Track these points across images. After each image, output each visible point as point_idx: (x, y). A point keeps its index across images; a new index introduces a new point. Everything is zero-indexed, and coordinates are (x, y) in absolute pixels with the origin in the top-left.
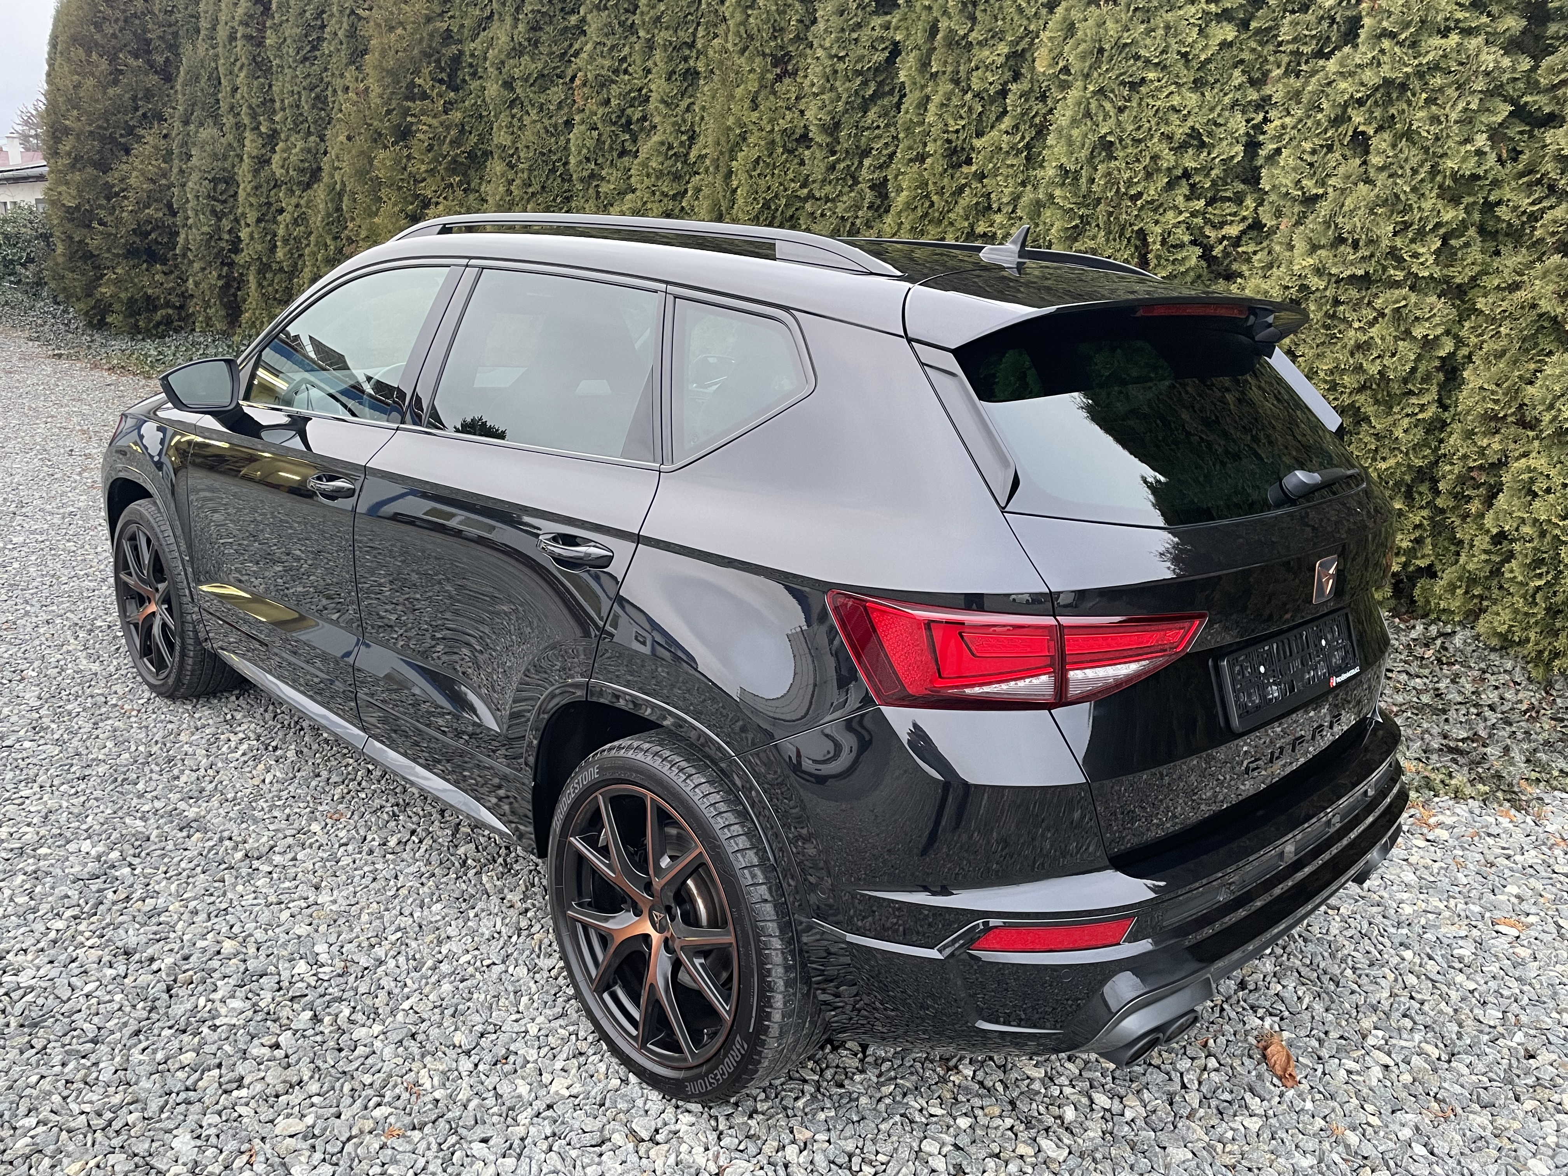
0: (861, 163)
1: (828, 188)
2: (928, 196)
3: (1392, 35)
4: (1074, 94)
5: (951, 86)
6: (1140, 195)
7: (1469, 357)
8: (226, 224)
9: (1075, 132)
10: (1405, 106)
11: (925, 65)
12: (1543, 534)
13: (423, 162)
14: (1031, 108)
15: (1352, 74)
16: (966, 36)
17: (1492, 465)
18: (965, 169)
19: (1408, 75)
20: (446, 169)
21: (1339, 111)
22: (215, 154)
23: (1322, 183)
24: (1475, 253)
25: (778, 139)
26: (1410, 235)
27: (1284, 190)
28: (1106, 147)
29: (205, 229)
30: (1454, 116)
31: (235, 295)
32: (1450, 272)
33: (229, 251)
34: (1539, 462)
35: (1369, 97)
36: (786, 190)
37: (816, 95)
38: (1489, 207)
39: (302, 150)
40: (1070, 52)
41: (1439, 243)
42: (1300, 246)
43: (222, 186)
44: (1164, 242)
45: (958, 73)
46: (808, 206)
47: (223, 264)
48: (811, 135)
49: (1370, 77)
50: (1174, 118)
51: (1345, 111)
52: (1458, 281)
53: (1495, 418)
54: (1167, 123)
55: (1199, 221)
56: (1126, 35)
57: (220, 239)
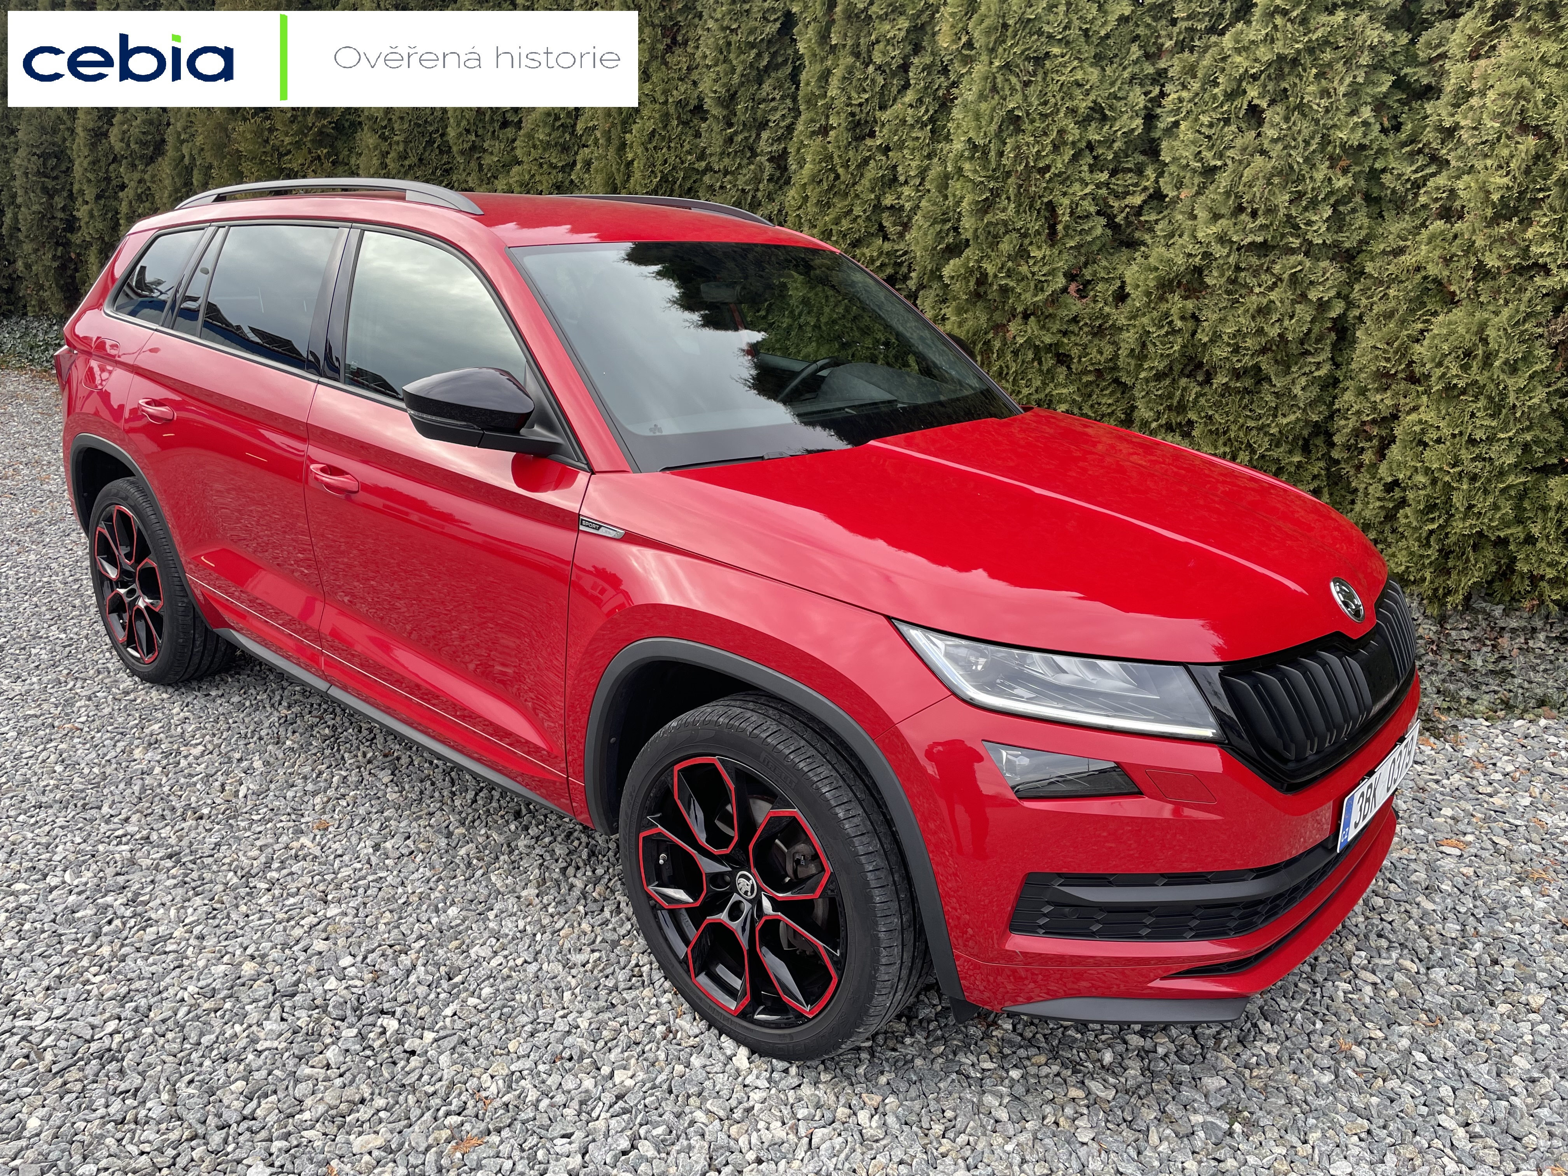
0: (758, 136)
1: (726, 161)
2: (833, 170)
3: (1285, 13)
4: (979, 69)
5: (850, 60)
6: (1048, 168)
7: (1360, 318)
8: (59, 201)
9: (983, 106)
10: (1297, 81)
11: (824, 36)
12: (1434, 482)
13: (287, 135)
14: (933, 81)
15: (1246, 49)
16: (866, 9)
17: (1384, 419)
18: (869, 142)
19: (1298, 51)
20: (313, 141)
21: (1234, 85)
22: (43, 128)
23: (1220, 155)
24: (1362, 219)
25: (672, 110)
26: (1304, 203)
27: (1184, 162)
28: (1013, 121)
29: (36, 208)
30: (1342, 90)
31: (73, 277)
32: (1341, 237)
33: (64, 230)
34: (1428, 416)
35: (1262, 72)
36: (682, 162)
37: (708, 67)
38: (1374, 175)
39: (144, 122)
40: (975, 28)
41: (1330, 212)
42: (1202, 214)
43: (53, 162)
44: (1072, 213)
45: (858, 45)
46: (707, 179)
47: (57, 244)
48: (705, 107)
49: (1265, 54)
50: (1077, 92)
51: (1239, 86)
52: (1347, 245)
53: (1387, 375)
54: (1072, 98)
55: (1103, 192)
56: (1029, 10)
57: (53, 218)
